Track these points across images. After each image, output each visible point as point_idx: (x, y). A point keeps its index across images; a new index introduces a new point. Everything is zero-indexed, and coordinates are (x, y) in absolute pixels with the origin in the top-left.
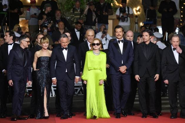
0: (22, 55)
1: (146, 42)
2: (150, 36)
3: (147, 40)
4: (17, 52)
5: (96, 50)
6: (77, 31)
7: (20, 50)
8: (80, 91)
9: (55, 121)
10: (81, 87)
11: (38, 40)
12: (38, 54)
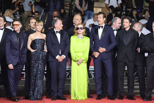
0: (18, 39)
1: (126, 28)
2: (130, 23)
3: (127, 27)
4: (13, 36)
7: (15, 34)
8: (69, 75)
10: (70, 72)
11: (30, 24)
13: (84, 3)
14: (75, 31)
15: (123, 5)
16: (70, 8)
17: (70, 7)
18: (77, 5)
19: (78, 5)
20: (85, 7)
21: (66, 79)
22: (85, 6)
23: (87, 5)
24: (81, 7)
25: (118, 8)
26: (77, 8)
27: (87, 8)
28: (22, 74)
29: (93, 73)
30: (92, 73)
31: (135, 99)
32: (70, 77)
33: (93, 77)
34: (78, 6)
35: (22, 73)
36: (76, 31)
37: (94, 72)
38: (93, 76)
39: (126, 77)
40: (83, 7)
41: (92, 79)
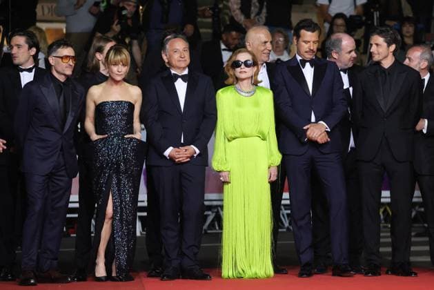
5: (243, 79)
6: (224, 50)
7: (52, 85)
8: (213, 221)
9: (143, 286)
10: (216, 210)
12: (98, 93)
13: (254, 3)
14: (229, 70)
15: (372, 10)
16: (213, 19)
17: (213, 16)
18: (234, 11)
19: (238, 12)
20: (258, 17)
21: (206, 233)
22: (259, 14)
23: (264, 11)
24: (247, 16)
25: (358, 18)
26: (236, 19)
27: (264, 18)
28: (68, 218)
29: (288, 215)
30: (283, 215)
31: (416, 274)
32: (217, 228)
33: (287, 225)
34: (236, 15)
35: (68, 216)
36: (231, 72)
37: (289, 212)
38: (288, 222)
39: (385, 225)
40: (252, 16)
41: (285, 230)
